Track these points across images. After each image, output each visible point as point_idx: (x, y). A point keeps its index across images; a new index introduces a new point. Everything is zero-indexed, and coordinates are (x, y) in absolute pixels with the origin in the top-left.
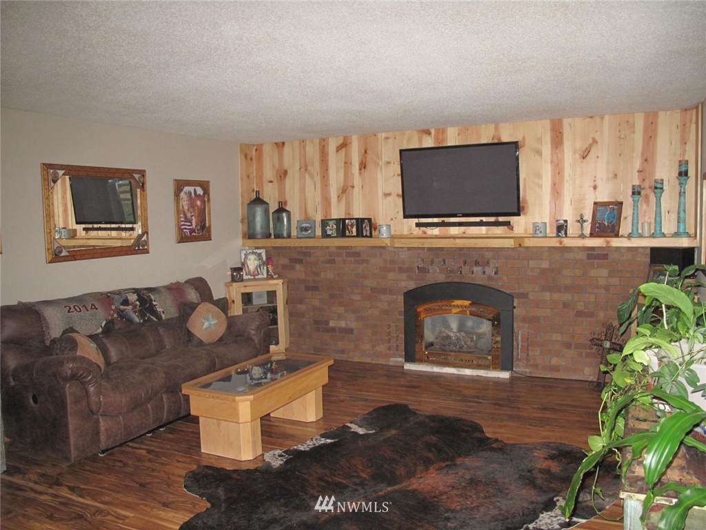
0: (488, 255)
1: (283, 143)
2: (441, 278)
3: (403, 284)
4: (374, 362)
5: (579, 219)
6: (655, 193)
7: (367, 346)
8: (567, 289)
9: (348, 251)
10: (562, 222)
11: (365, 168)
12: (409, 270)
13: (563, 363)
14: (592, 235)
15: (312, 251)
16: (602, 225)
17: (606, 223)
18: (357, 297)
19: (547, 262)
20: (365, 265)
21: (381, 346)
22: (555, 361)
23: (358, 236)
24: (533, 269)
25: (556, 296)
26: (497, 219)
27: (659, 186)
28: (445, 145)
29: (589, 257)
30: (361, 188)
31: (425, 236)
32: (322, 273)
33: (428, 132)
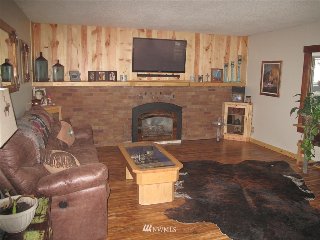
0: (171, 90)
1: (56, 25)
2: (150, 101)
3: (131, 105)
4: (115, 145)
5: (207, 75)
6: (231, 66)
7: (111, 138)
8: (201, 103)
9: (100, 89)
10: (201, 76)
11: (109, 45)
12: (134, 97)
13: (199, 133)
14: (211, 81)
15: (78, 89)
16: (215, 78)
17: (217, 77)
18: (106, 113)
19: (194, 92)
20: (110, 96)
21: (119, 137)
22: (196, 133)
23: (105, 81)
24: (189, 96)
25: (197, 106)
26: (173, 74)
27: (233, 64)
28: (151, 38)
29: (209, 90)
30: (106, 55)
31: (140, 81)
32: (84, 101)
33: (143, 31)
